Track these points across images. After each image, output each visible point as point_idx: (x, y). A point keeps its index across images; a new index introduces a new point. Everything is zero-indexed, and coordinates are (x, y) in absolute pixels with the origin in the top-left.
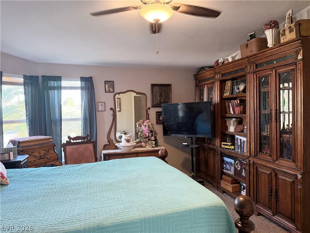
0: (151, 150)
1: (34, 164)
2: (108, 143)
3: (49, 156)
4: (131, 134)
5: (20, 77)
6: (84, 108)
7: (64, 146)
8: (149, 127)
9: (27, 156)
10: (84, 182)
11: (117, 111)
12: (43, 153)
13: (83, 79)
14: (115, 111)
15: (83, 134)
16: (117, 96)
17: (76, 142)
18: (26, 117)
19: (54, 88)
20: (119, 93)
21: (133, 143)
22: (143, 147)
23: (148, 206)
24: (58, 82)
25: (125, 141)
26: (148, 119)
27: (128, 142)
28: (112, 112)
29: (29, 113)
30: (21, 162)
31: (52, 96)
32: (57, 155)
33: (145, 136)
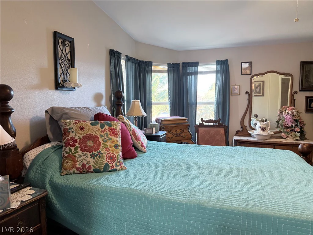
0: (293, 144)
1: (172, 140)
2: (241, 130)
3: (183, 135)
4: (268, 121)
5: (165, 65)
6: (218, 92)
7: (197, 127)
8: (293, 116)
9: (166, 132)
10: (202, 162)
11: (253, 96)
12: (179, 131)
13: (218, 63)
14: (251, 96)
15: (215, 118)
16: (255, 79)
17: (208, 125)
18: (169, 100)
19: (191, 74)
20: (257, 75)
21: (269, 132)
22: (283, 138)
23: (257, 202)
24: (195, 67)
25: (260, 129)
26: (293, 105)
27: (264, 130)
28: (247, 96)
29: (171, 97)
30: (159, 136)
31: (190, 81)
32: (191, 134)
33: (286, 126)
